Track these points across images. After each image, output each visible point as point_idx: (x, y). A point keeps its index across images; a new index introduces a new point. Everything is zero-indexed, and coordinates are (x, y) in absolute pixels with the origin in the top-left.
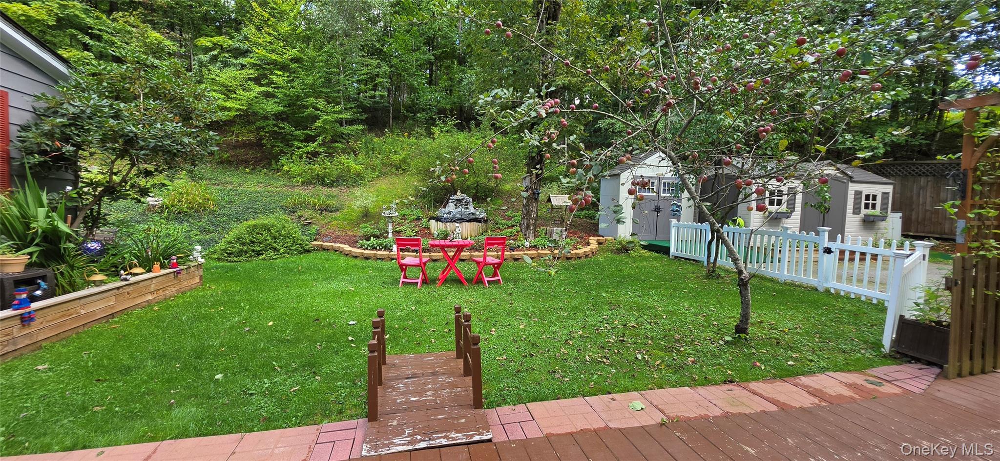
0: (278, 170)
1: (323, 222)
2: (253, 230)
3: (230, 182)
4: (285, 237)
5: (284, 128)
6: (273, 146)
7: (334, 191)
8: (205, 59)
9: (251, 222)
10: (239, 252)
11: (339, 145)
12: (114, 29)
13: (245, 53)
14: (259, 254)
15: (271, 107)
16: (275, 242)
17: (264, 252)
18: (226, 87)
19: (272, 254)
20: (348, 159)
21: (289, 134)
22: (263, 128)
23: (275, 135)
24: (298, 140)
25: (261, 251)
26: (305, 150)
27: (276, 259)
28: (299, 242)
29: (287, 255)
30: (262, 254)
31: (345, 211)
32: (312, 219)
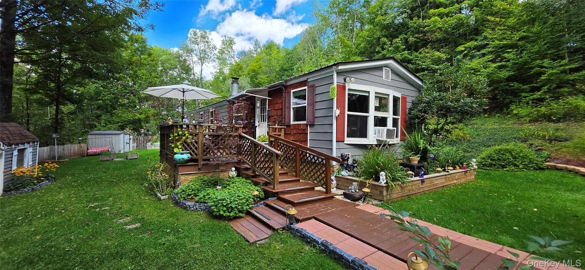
0: (508, 114)
1: (553, 149)
2: (499, 152)
3: (476, 123)
4: (523, 158)
5: (513, 86)
6: (504, 99)
7: (561, 125)
8: (460, 58)
9: (497, 147)
10: (490, 165)
11: (566, 89)
12: (421, 57)
13: (484, 46)
14: (503, 167)
15: (504, 74)
16: (515, 161)
17: (507, 166)
18: (474, 69)
19: (513, 168)
20: (576, 99)
21: (517, 89)
22: (497, 88)
23: (506, 92)
24: (525, 92)
25: (506, 165)
26: (531, 97)
27: (516, 171)
28: (535, 162)
29: (525, 170)
30: (506, 168)
31: (576, 140)
32: (542, 146)
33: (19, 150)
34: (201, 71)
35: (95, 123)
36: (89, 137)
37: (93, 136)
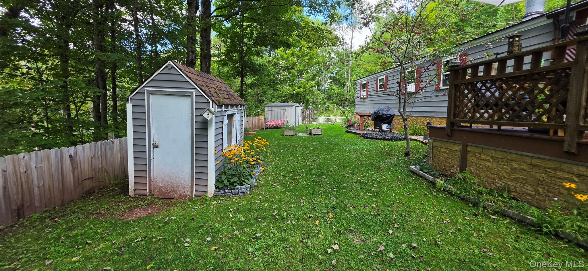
33: (228, 115)
34: (352, 38)
35: (263, 98)
36: (267, 109)
37: (270, 108)
